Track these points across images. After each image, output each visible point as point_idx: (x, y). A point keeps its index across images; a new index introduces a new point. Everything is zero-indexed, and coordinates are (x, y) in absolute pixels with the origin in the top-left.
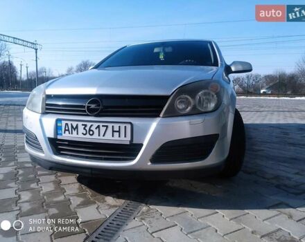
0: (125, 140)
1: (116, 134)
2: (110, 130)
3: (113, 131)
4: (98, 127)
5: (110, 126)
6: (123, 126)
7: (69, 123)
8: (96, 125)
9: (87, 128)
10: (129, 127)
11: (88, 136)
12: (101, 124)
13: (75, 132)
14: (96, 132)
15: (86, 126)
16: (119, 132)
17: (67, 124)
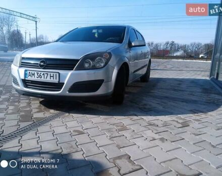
0: (56, 81)
1: (52, 78)
2: (49, 76)
3: (51, 76)
4: (44, 74)
5: (49, 73)
6: (55, 74)
7: (31, 72)
8: (42, 73)
9: (39, 75)
10: (58, 74)
11: (39, 78)
12: (45, 73)
13: (33, 77)
14: (43, 76)
15: (38, 73)
17: (29, 72)
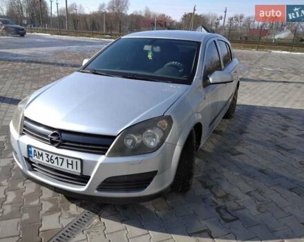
1: (70, 166)
3: (68, 164)
5: (65, 159)
6: (75, 161)
8: (55, 156)
9: (49, 157)
10: (79, 162)
11: (50, 163)
12: (59, 157)
14: (56, 161)
15: (48, 155)
16: (72, 164)
17: (35, 151)
